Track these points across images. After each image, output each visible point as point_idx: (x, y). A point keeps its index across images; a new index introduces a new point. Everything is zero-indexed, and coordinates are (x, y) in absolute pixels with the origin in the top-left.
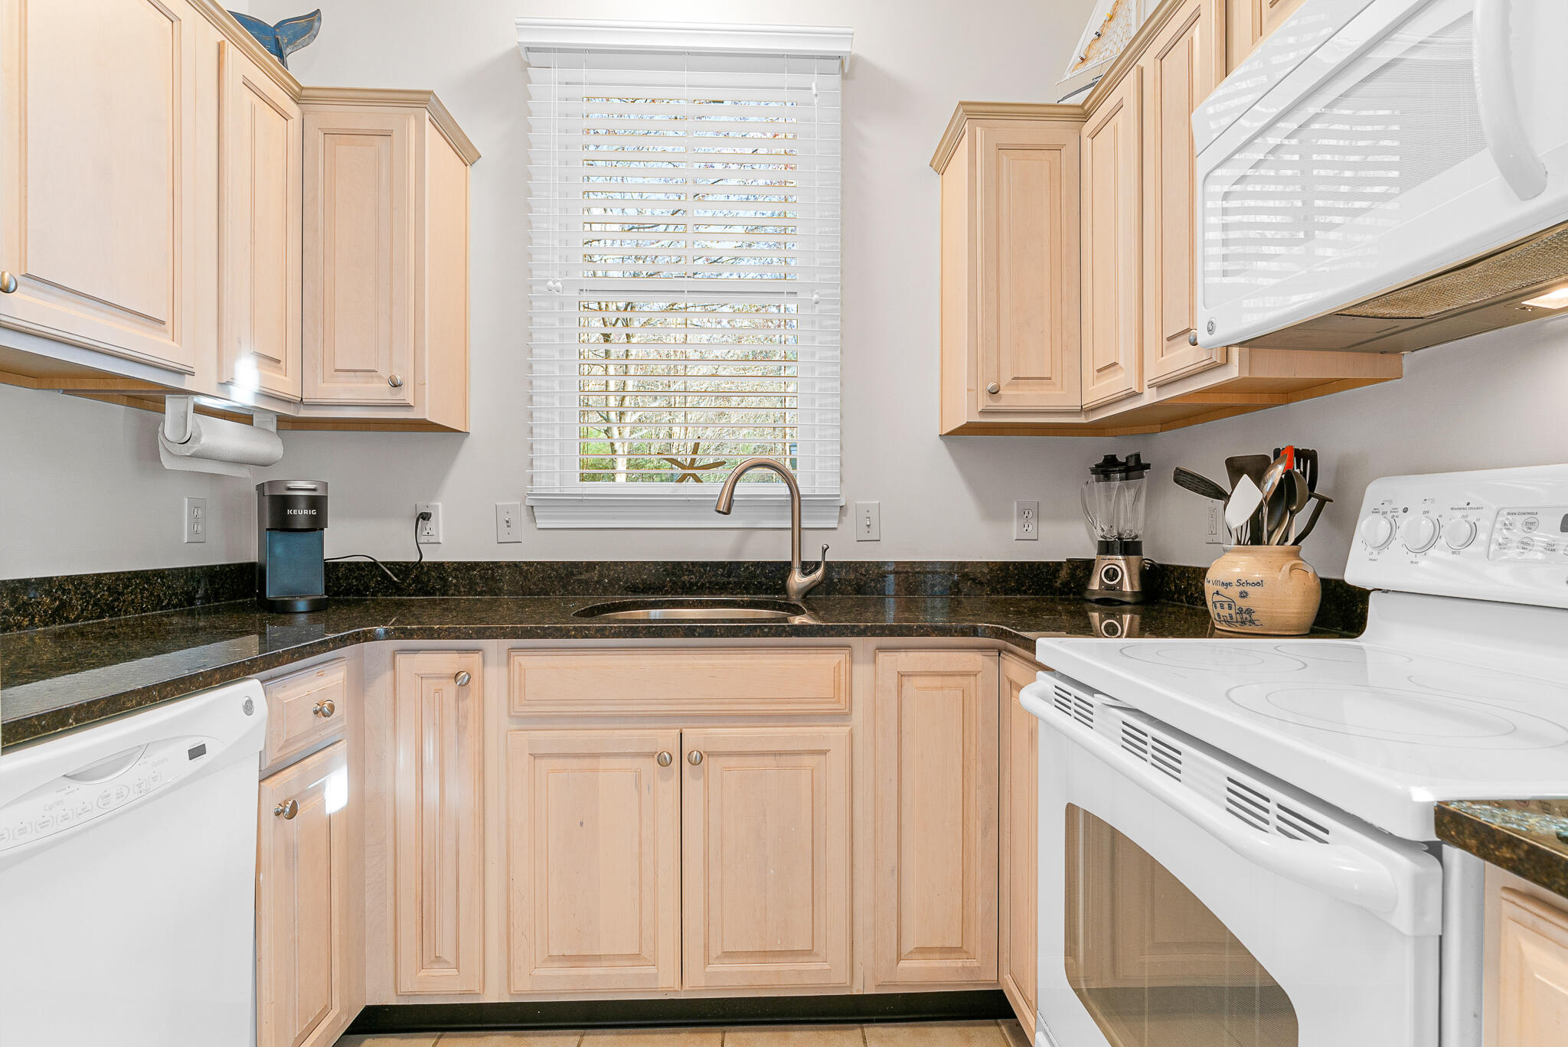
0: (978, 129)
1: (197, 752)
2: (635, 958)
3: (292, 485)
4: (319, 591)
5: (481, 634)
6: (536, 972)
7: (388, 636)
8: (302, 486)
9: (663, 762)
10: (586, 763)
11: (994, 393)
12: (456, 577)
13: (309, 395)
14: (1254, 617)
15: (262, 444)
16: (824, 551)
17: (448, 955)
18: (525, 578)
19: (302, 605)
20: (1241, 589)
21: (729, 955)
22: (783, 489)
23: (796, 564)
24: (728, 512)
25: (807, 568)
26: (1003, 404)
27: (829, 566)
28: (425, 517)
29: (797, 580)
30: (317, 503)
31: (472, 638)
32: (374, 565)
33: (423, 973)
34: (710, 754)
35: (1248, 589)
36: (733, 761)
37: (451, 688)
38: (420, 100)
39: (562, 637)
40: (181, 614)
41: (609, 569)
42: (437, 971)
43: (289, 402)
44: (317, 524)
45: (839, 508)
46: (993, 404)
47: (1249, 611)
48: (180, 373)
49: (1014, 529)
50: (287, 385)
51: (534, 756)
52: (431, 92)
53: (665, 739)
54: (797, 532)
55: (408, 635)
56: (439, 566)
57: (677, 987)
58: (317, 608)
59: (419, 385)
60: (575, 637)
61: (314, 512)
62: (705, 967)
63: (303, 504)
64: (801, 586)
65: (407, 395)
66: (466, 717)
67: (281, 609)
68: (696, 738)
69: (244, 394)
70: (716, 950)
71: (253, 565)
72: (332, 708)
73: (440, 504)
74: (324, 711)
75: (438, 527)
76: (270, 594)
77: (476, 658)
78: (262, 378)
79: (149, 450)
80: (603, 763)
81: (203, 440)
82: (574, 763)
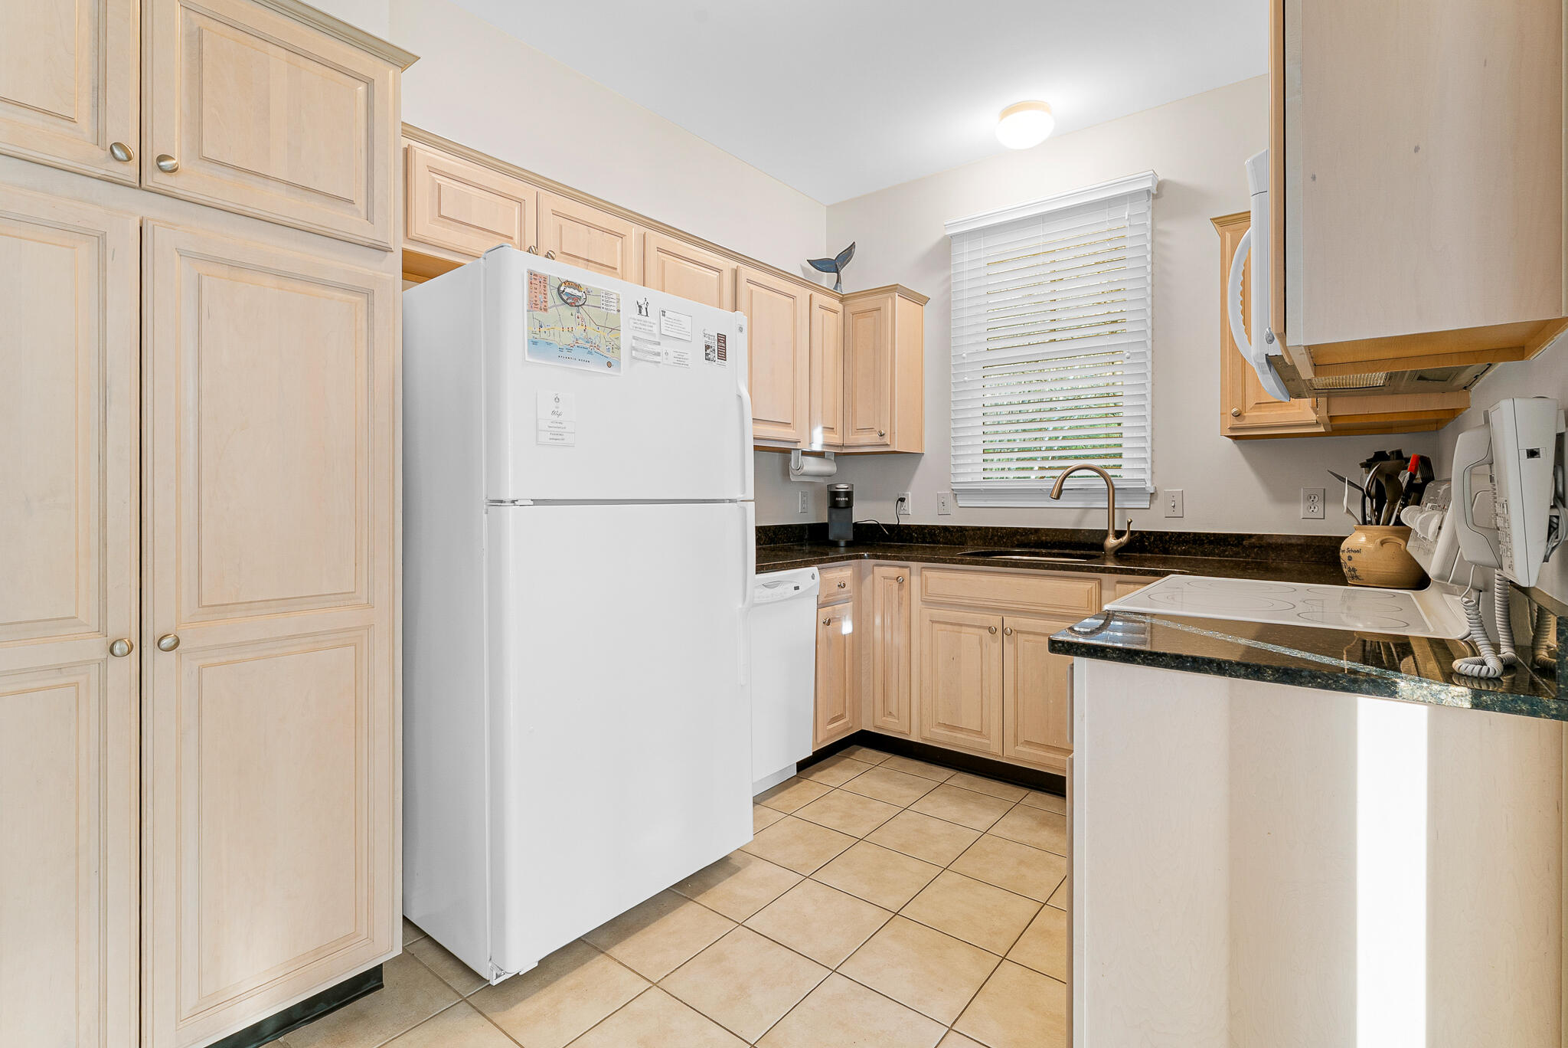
0: (1227, 233)
1: (797, 588)
2: (979, 733)
3: (838, 486)
4: (851, 537)
5: (907, 559)
6: (932, 729)
7: (870, 557)
8: (842, 487)
9: (992, 631)
10: (956, 628)
11: (1238, 415)
12: (916, 533)
13: (847, 442)
14: (1358, 574)
15: (828, 467)
16: (1129, 524)
17: (895, 713)
18: (952, 535)
19: (842, 543)
20: (1348, 554)
21: (1028, 743)
22: (1101, 484)
23: (1111, 531)
24: (1058, 498)
25: (1119, 534)
26: (1247, 422)
27: (1132, 533)
28: (902, 500)
29: (1111, 542)
30: (849, 494)
31: (903, 560)
32: (878, 525)
33: (884, 718)
34: (1018, 632)
35: (1352, 554)
36: (1031, 637)
37: (896, 585)
38: (893, 288)
39: (943, 563)
40: (797, 545)
41: (997, 531)
42: (890, 719)
43: (838, 446)
44: (849, 505)
45: (1149, 495)
46: (1237, 423)
47: (1354, 570)
48: (796, 442)
49: (1302, 510)
50: (836, 439)
51: (933, 622)
52: (897, 285)
53: (994, 621)
54: (1112, 509)
55: (878, 557)
56: (908, 527)
57: (1000, 754)
58: (849, 545)
59: (892, 434)
60: (949, 563)
61: (847, 499)
62: (1015, 747)
63: (843, 495)
64: (1112, 546)
65: (887, 439)
66: (902, 599)
67: (835, 544)
68: (1010, 622)
69: (817, 447)
70: (1021, 739)
71: (825, 523)
72: (844, 585)
73: (909, 493)
74: (842, 586)
75: (909, 505)
76: (831, 537)
77: (907, 571)
78: (824, 437)
79: (786, 472)
80: (964, 629)
81: (804, 468)
82: (949, 627)
